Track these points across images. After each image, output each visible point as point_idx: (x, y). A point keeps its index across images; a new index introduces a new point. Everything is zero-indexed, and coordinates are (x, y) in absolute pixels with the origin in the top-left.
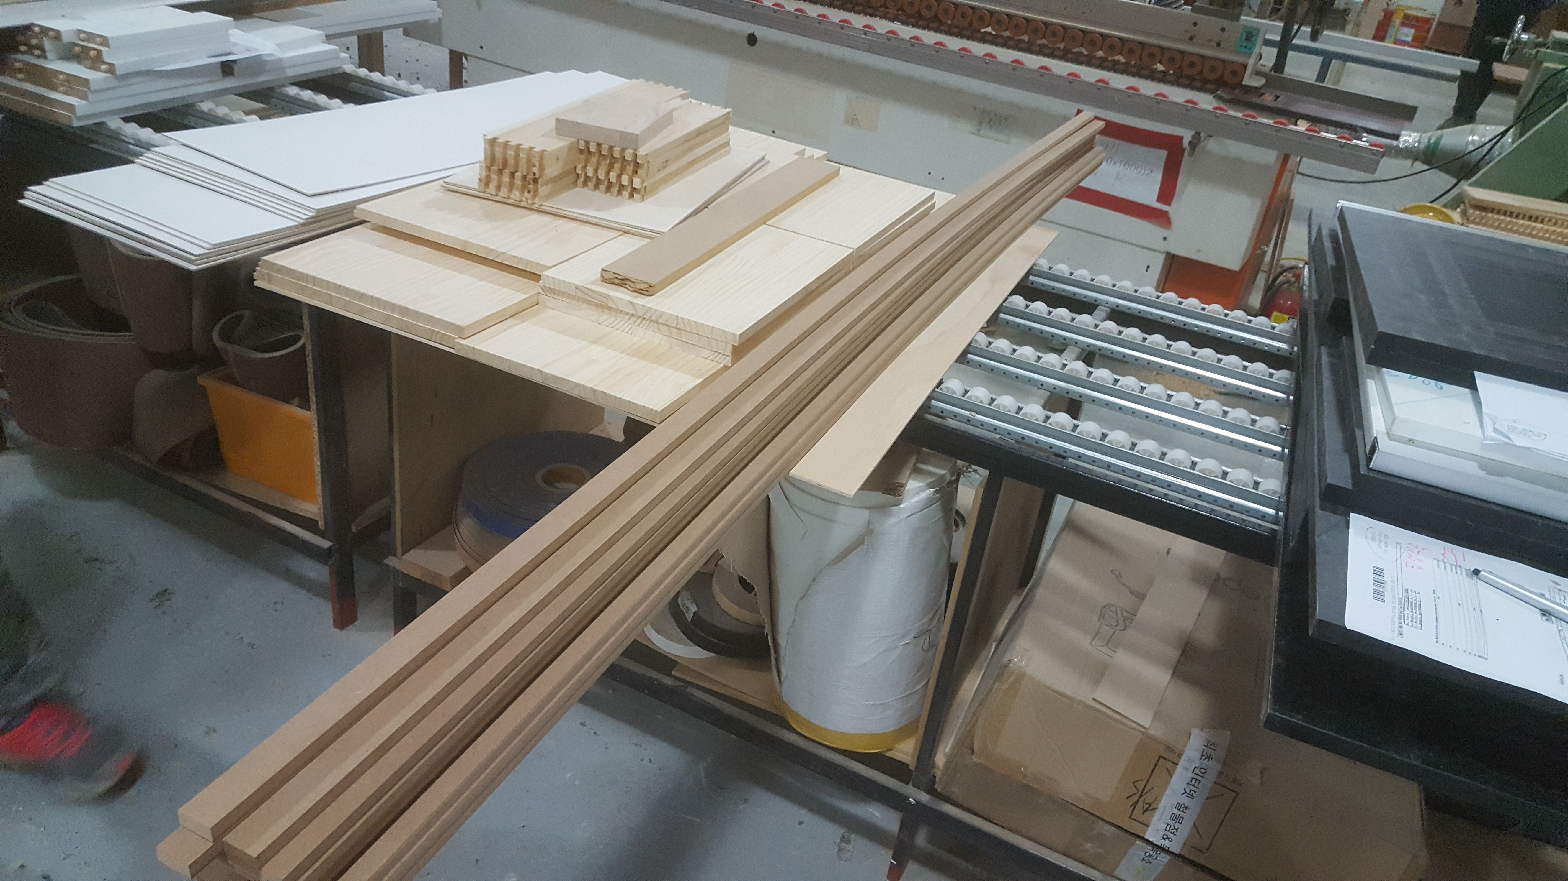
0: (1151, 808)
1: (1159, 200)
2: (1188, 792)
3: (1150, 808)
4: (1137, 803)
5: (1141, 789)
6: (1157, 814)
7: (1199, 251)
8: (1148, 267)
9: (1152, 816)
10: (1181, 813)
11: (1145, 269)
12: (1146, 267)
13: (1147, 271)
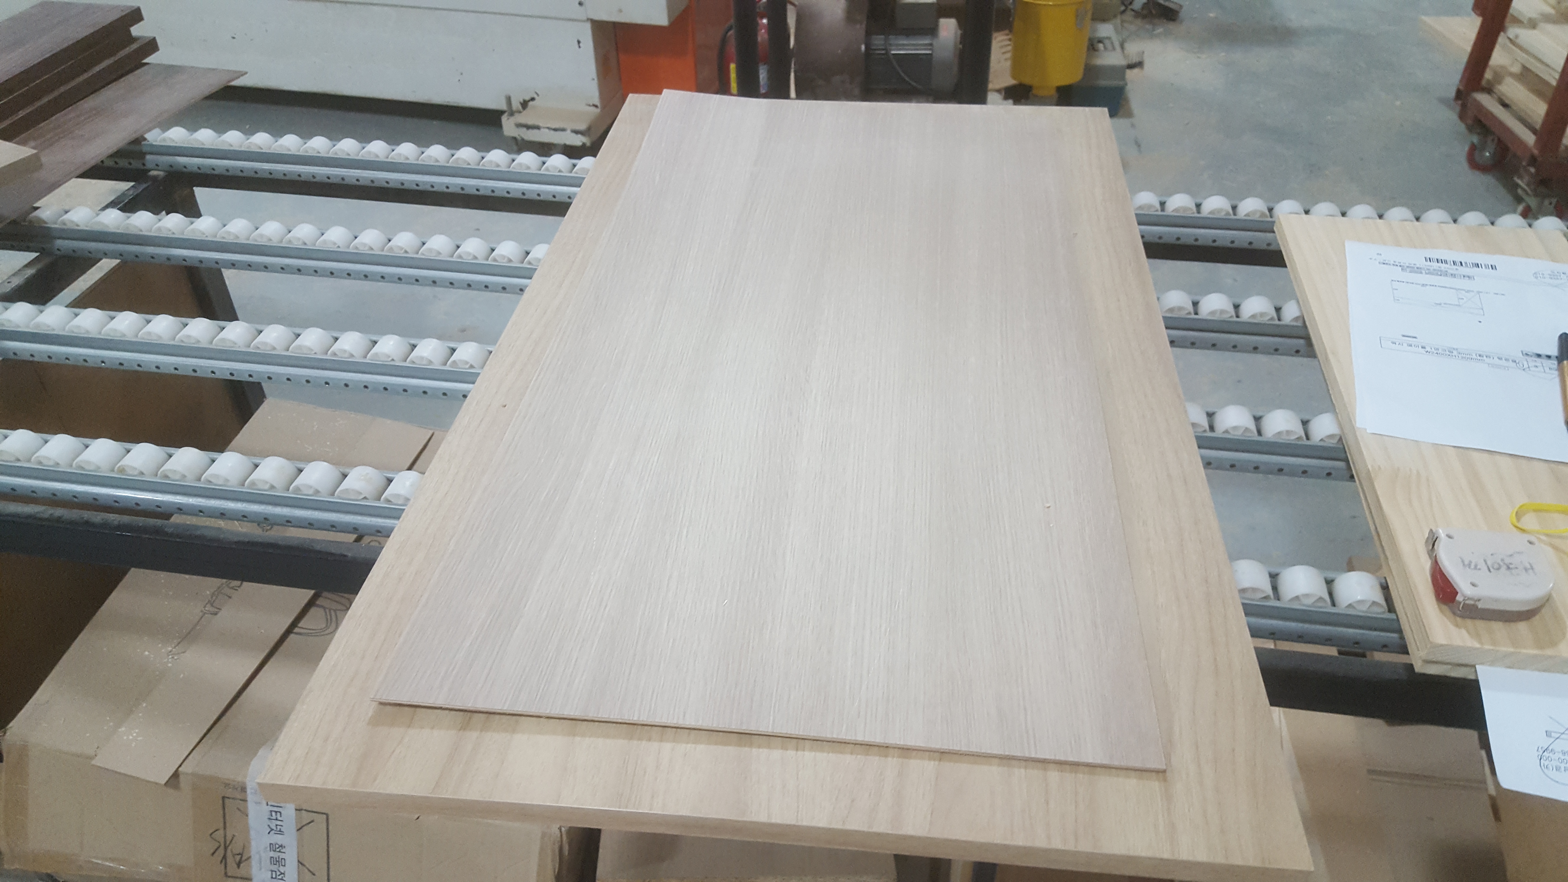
0: (244, 858)
2: (275, 828)
3: (242, 859)
4: (225, 857)
5: (222, 841)
6: (254, 863)
7: (620, 11)
8: (579, 42)
9: (250, 866)
10: (279, 854)
11: (577, 46)
12: (576, 43)
13: (580, 47)
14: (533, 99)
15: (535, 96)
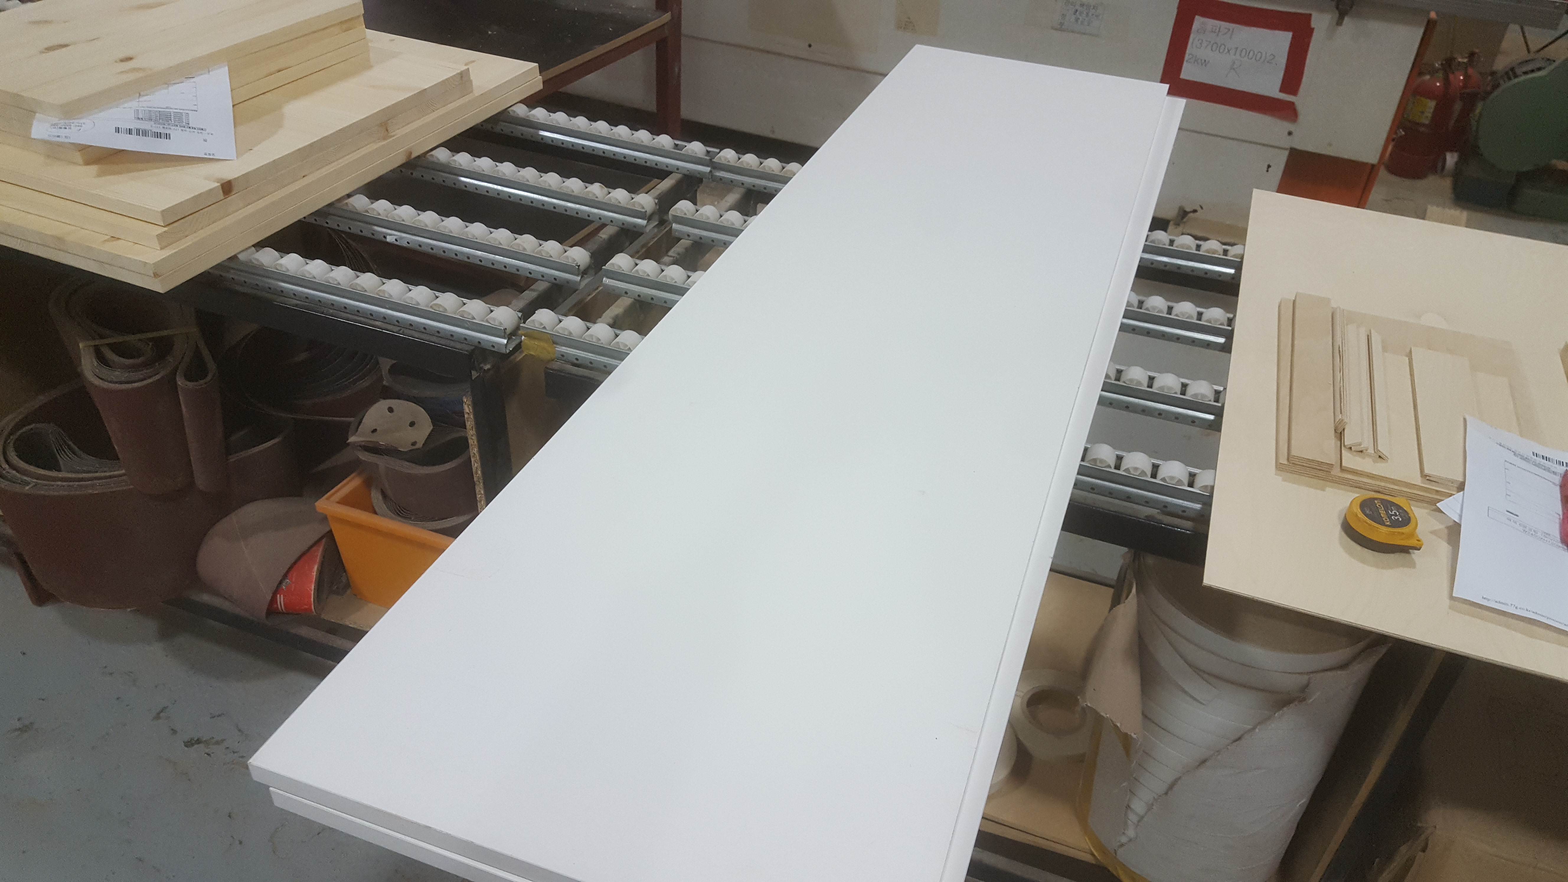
1: (1281, 91)
7: (1330, 145)
8: (1269, 166)
11: (1266, 169)
12: (1266, 166)
13: (1267, 171)
14: (1195, 211)
15: (1199, 209)
